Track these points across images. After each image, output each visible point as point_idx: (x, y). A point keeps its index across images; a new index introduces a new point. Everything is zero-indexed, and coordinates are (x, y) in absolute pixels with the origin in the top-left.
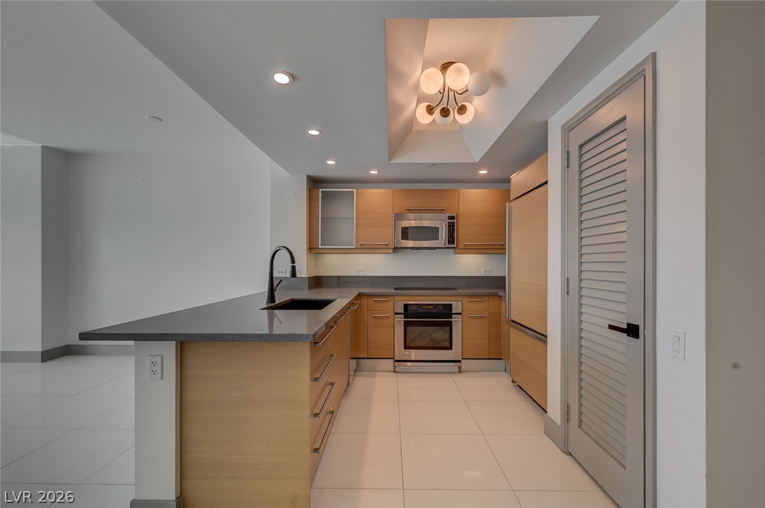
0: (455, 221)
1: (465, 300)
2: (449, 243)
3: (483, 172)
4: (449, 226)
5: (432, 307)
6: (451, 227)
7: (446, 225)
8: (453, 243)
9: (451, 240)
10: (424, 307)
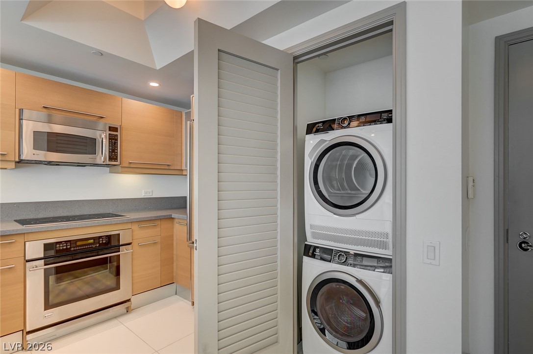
0: (118, 133)
1: (135, 227)
2: (111, 159)
3: (154, 84)
4: (110, 139)
5: (92, 241)
6: (113, 141)
7: (106, 136)
8: (116, 159)
9: (113, 155)
10: (79, 243)
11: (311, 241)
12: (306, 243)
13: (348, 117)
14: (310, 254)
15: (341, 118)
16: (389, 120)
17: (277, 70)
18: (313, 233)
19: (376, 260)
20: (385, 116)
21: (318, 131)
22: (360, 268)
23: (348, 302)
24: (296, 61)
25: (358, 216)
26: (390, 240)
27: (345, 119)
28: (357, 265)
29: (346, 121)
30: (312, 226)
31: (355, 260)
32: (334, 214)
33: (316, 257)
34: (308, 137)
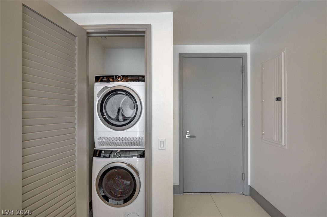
11: (98, 147)
12: (95, 149)
13: (122, 76)
14: (97, 155)
15: (118, 76)
16: (143, 81)
17: (76, 37)
18: (99, 142)
19: (137, 152)
20: (140, 78)
21: (102, 81)
22: (128, 158)
23: (119, 178)
24: (88, 35)
25: (127, 130)
26: (143, 141)
27: (120, 76)
28: (127, 156)
29: (120, 78)
30: (99, 138)
31: (126, 154)
32: (114, 130)
33: (101, 156)
34: (96, 84)
